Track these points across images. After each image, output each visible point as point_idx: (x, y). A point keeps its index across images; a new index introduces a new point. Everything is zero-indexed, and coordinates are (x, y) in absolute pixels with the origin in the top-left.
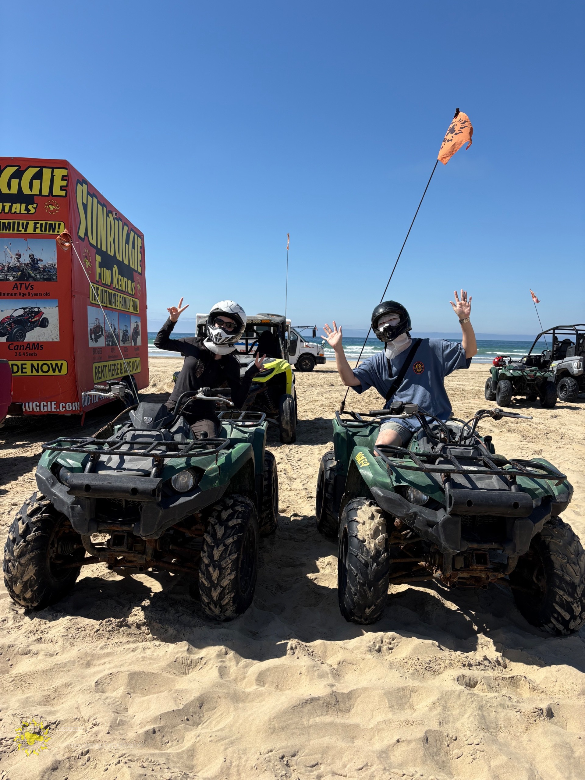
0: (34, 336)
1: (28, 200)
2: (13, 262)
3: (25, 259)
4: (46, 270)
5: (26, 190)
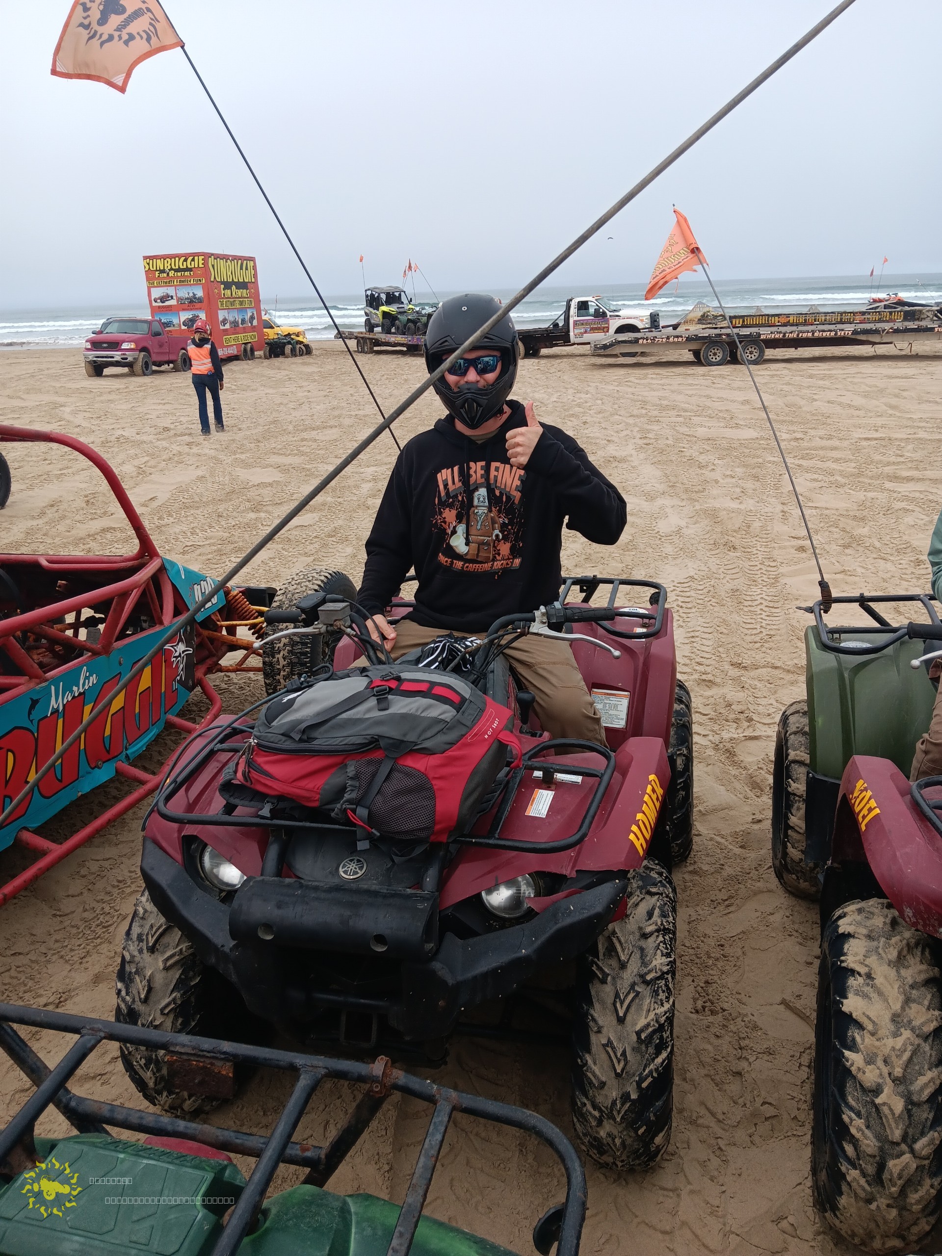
1: (190, 270)
2: (187, 296)
3: (191, 295)
4: (199, 298)
5: (189, 266)
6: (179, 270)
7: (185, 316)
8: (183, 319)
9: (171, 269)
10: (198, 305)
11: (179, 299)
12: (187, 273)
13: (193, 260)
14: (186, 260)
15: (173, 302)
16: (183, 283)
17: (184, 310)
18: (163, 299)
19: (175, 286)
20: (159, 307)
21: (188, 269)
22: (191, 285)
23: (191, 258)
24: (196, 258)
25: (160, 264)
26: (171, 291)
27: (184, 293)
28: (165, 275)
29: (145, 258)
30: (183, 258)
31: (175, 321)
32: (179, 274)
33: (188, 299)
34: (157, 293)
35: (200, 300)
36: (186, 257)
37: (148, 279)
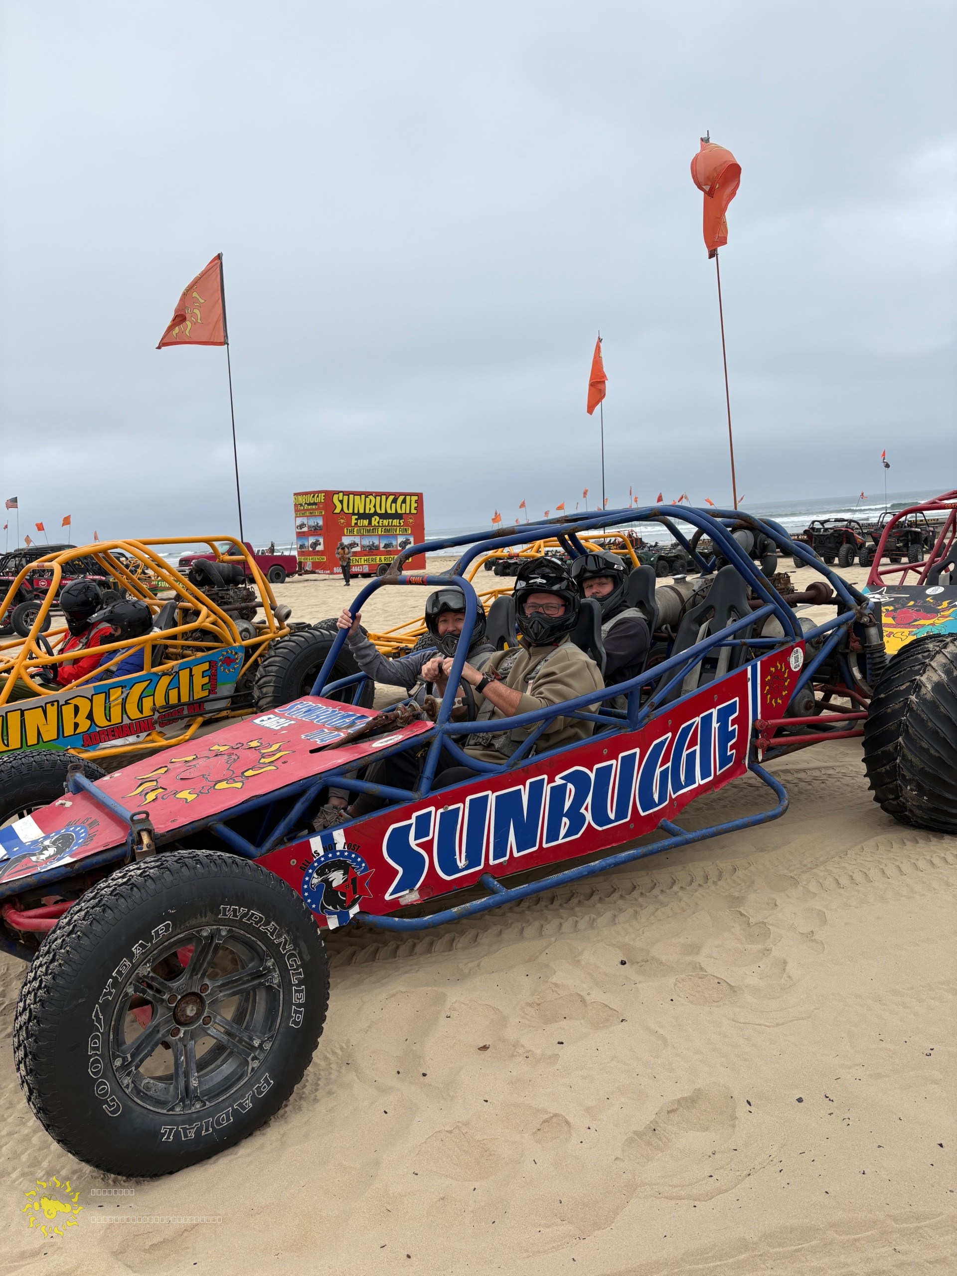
0: (320, 548)
1: (316, 504)
2: (313, 524)
3: (316, 523)
5: (316, 501)
6: (309, 504)
7: (312, 540)
8: (310, 542)
9: (306, 503)
10: (319, 532)
11: (309, 527)
12: (314, 507)
13: (318, 496)
14: (313, 497)
15: (305, 529)
16: (312, 515)
17: (312, 535)
18: (302, 526)
19: (307, 516)
20: (299, 533)
21: (314, 504)
22: (316, 516)
23: (316, 495)
24: (320, 494)
25: (301, 499)
26: (305, 520)
27: (312, 522)
28: (302, 508)
29: (295, 494)
30: (312, 495)
31: (306, 544)
32: (310, 507)
33: (313, 527)
34: (299, 521)
35: (320, 528)
36: (314, 493)
37: (296, 511)
